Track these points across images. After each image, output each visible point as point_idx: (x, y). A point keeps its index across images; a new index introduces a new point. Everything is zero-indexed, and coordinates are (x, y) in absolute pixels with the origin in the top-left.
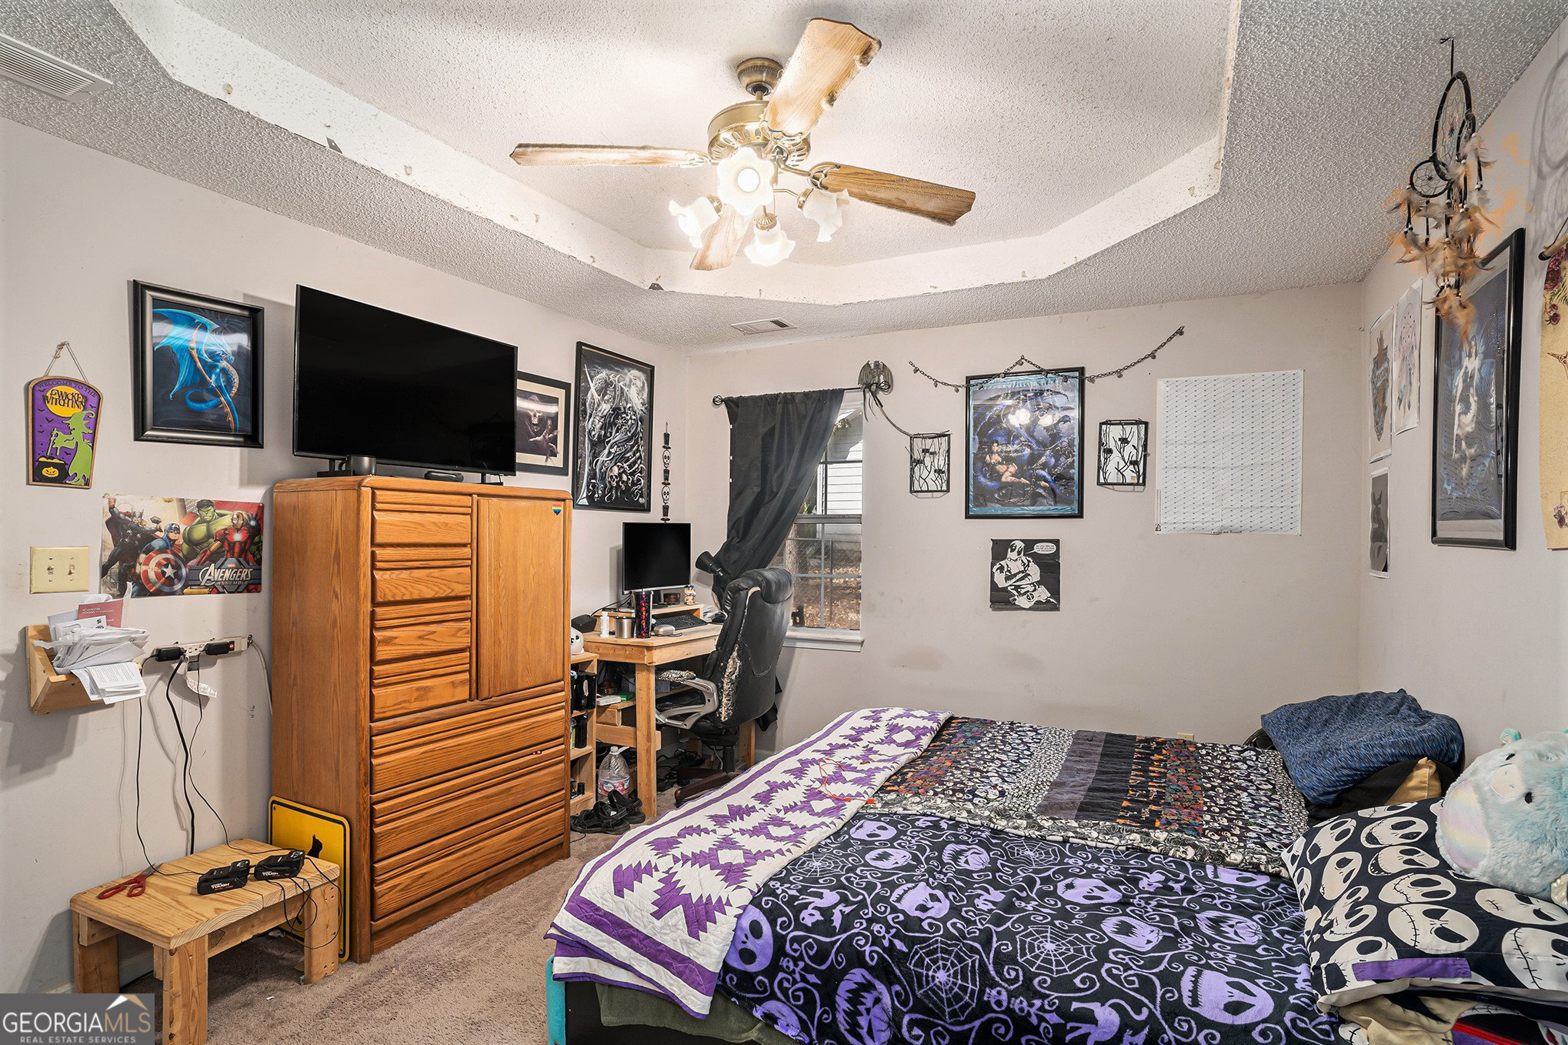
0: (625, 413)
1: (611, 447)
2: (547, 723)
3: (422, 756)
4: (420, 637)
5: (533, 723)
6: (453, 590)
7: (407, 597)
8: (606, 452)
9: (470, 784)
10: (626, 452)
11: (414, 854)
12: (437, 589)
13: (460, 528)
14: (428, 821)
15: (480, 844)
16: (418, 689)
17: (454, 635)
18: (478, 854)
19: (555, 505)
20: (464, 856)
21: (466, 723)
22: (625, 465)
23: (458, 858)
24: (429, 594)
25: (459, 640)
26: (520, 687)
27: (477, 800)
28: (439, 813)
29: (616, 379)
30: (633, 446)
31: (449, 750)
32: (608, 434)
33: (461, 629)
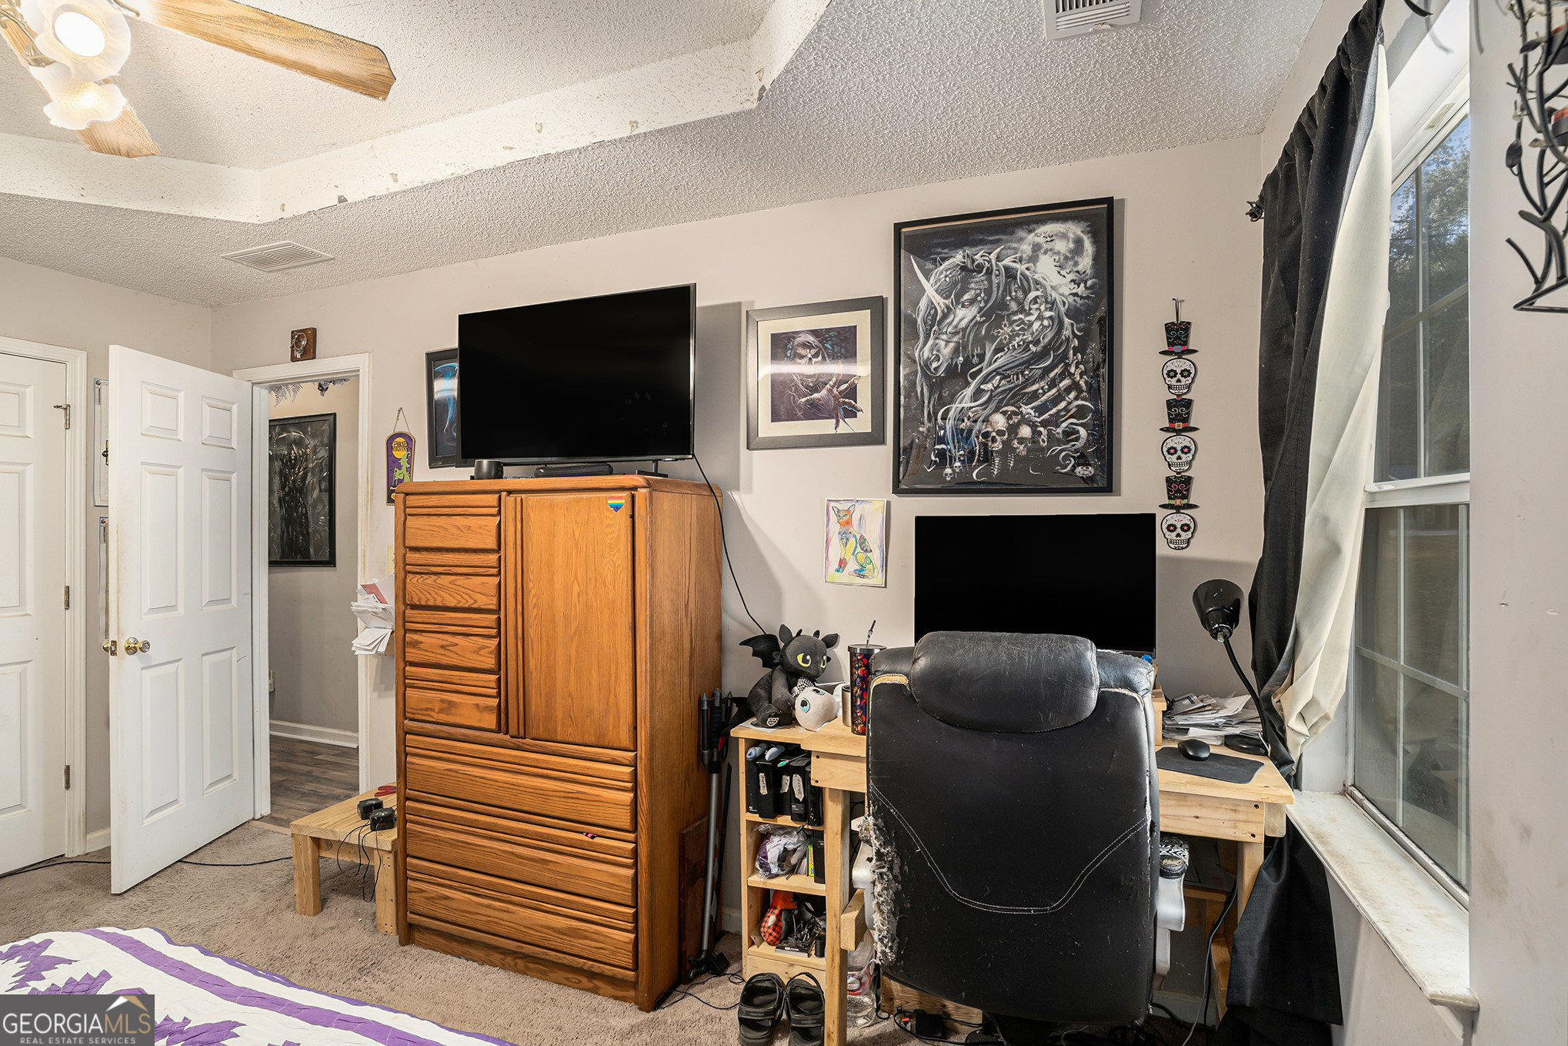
0: (1022, 310)
1: (985, 381)
2: (598, 801)
3: (446, 772)
4: (442, 647)
5: (578, 792)
6: (475, 602)
7: (431, 603)
8: (969, 391)
9: (495, 829)
10: (1029, 382)
11: (439, 870)
12: (459, 598)
13: (484, 532)
14: (454, 844)
15: (510, 907)
16: (442, 701)
17: (476, 652)
18: (504, 916)
19: (612, 498)
20: (489, 907)
21: (491, 757)
22: (1027, 409)
23: (482, 905)
24: (452, 603)
25: (481, 658)
26: (559, 738)
27: (504, 852)
28: (463, 842)
29: (993, 256)
30: (1047, 370)
31: (473, 778)
32: (975, 360)
33: (484, 647)
